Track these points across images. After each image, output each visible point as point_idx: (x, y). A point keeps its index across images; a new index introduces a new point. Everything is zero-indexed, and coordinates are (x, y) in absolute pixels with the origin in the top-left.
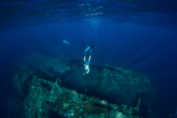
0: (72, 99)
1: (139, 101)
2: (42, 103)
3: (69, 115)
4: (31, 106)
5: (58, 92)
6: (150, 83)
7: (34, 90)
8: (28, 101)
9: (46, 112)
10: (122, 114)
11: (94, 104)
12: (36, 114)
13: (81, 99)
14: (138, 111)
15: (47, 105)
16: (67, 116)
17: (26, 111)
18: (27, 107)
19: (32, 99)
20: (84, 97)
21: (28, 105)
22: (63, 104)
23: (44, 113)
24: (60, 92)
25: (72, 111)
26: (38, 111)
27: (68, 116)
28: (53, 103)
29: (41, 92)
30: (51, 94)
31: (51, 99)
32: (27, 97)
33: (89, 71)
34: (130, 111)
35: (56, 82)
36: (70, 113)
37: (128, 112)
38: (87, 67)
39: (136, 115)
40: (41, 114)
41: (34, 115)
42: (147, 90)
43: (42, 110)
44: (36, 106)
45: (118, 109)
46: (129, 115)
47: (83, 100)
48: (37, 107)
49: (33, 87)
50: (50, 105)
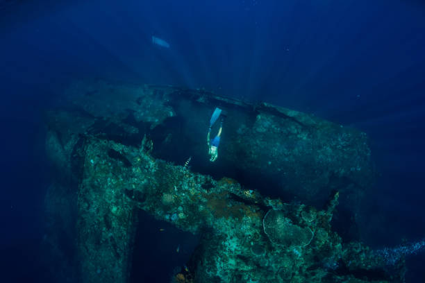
0: (181, 185)
1: (336, 198)
2: (117, 194)
3: (174, 217)
4: (94, 202)
5: (147, 169)
6: (369, 154)
7: (95, 168)
8: (87, 191)
9: (126, 213)
10: (290, 222)
11: (228, 196)
12: (106, 217)
13: (200, 185)
14: (330, 219)
15: (127, 198)
16: (171, 220)
17: (84, 212)
18: (86, 205)
19: (93, 186)
20: (207, 182)
21: (86, 200)
22: (162, 195)
23: (123, 214)
24: (152, 168)
25: (180, 209)
26: (109, 211)
27: (173, 219)
28: (139, 193)
29: (110, 171)
30: (134, 174)
31: (135, 184)
32: (81, 182)
33: (216, 156)
34: (310, 217)
35: (143, 148)
36: (178, 213)
37: (306, 220)
38: (213, 150)
39: (323, 227)
40: (116, 216)
41: (103, 219)
42: (359, 169)
43: (118, 209)
44: (104, 200)
45: (283, 211)
46: (307, 226)
47: (203, 187)
48: (106, 203)
49: (92, 161)
50: (133, 197)
